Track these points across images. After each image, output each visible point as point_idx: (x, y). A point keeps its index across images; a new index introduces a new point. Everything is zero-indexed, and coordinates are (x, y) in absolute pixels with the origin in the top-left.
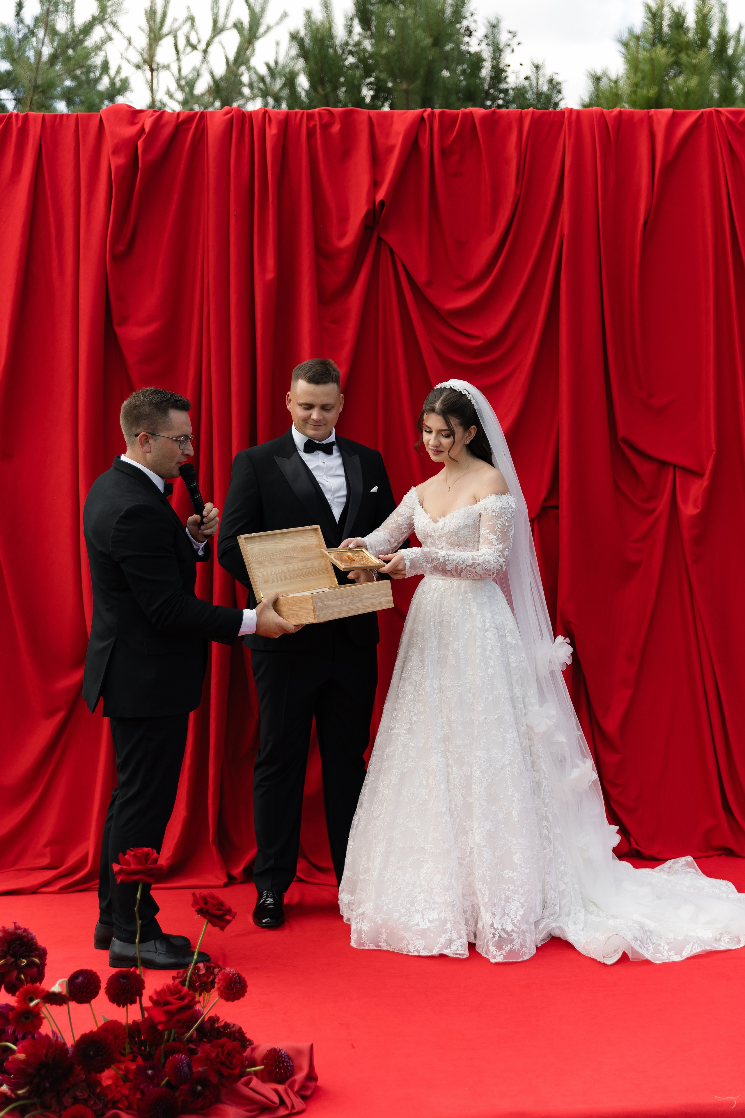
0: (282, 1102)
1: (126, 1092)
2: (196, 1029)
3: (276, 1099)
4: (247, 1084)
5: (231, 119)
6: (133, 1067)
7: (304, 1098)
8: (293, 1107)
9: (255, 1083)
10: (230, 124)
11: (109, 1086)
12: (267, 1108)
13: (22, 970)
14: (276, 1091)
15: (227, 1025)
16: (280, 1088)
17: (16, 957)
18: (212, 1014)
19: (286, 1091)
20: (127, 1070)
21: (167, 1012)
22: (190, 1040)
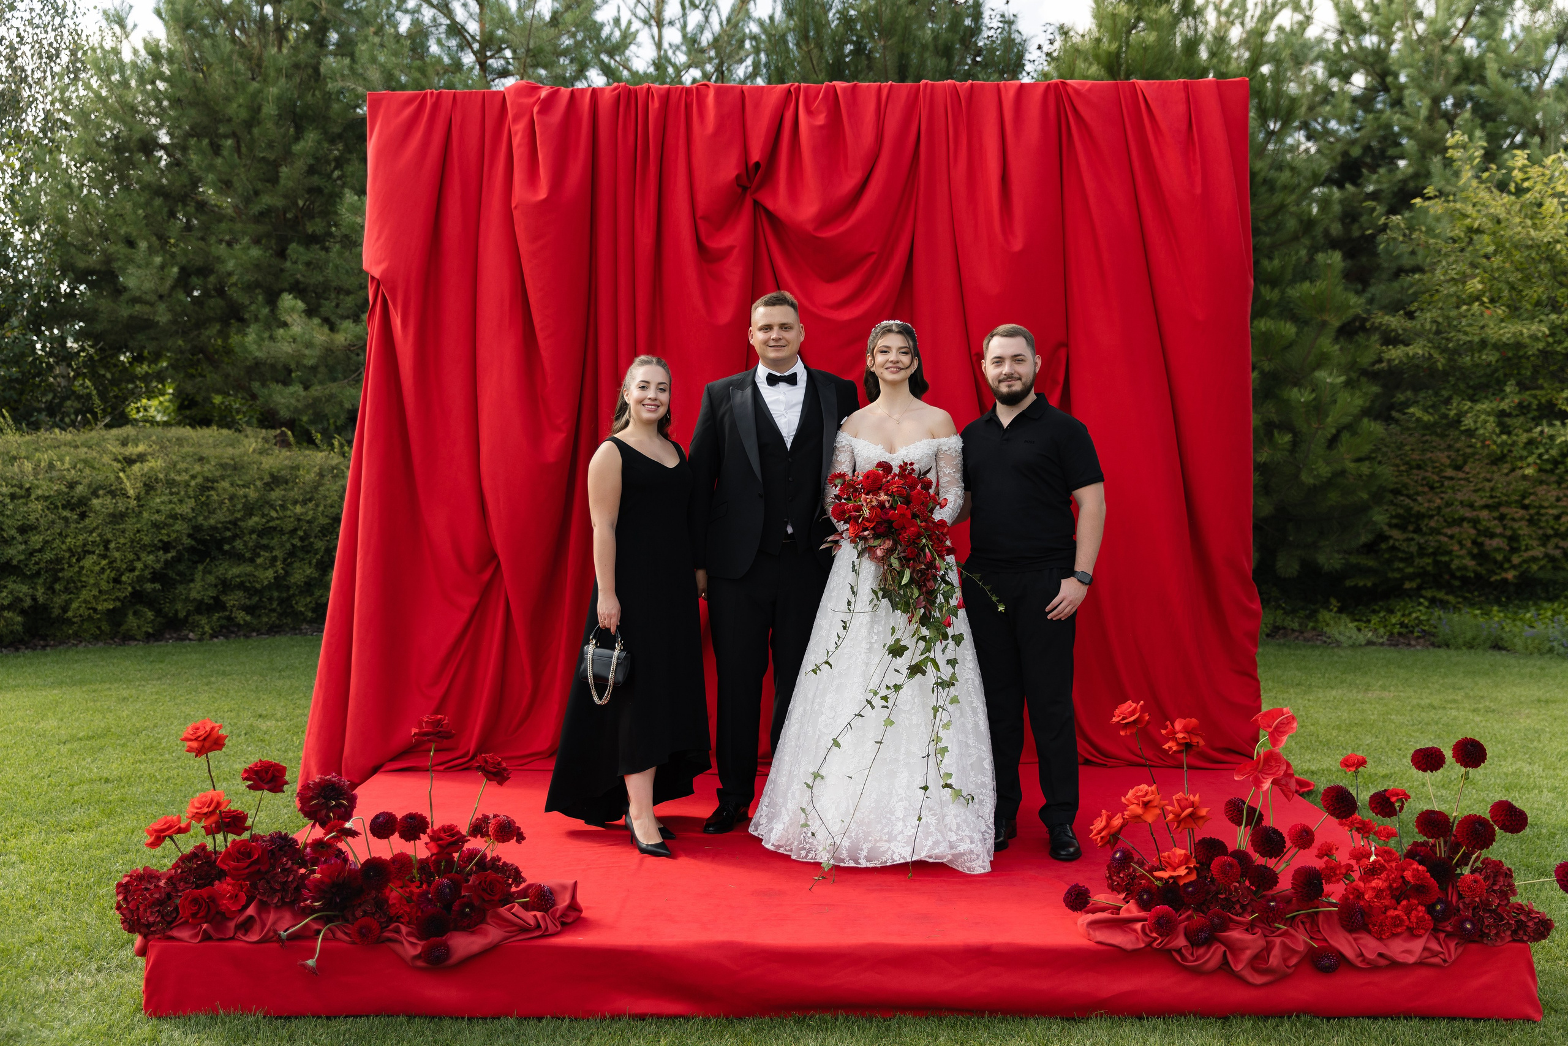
0: (538, 926)
1: (408, 910)
2: (476, 864)
3: (532, 922)
4: (510, 910)
5: (619, 94)
6: (417, 891)
7: (563, 924)
8: (547, 928)
9: (517, 908)
10: (618, 98)
11: (394, 904)
12: (525, 929)
13: (331, 809)
14: (535, 916)
15: (504, 863)
16: (539, 914)
17: (328, 798)
18: (494, 854)
19: (543, 917)
20: (411, 893)
21: (439, 846)
22: (470, 874)
